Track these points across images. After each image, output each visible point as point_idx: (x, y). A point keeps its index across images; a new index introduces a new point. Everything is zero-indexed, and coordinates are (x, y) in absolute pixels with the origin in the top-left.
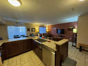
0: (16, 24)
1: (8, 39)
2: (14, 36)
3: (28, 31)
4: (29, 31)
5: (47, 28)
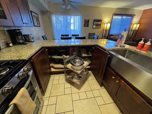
0: (64, 7)
1: (54, 39)
2: (62, 35)
3: (85, 25)
5: (136, 20)
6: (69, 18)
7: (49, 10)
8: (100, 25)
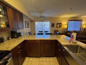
0: (41, 19)
2: (39, 32)
3: (52, 26)
4: (54, 27)
6: (43, 22)
7: (33, 20)
8: (61, 26)
